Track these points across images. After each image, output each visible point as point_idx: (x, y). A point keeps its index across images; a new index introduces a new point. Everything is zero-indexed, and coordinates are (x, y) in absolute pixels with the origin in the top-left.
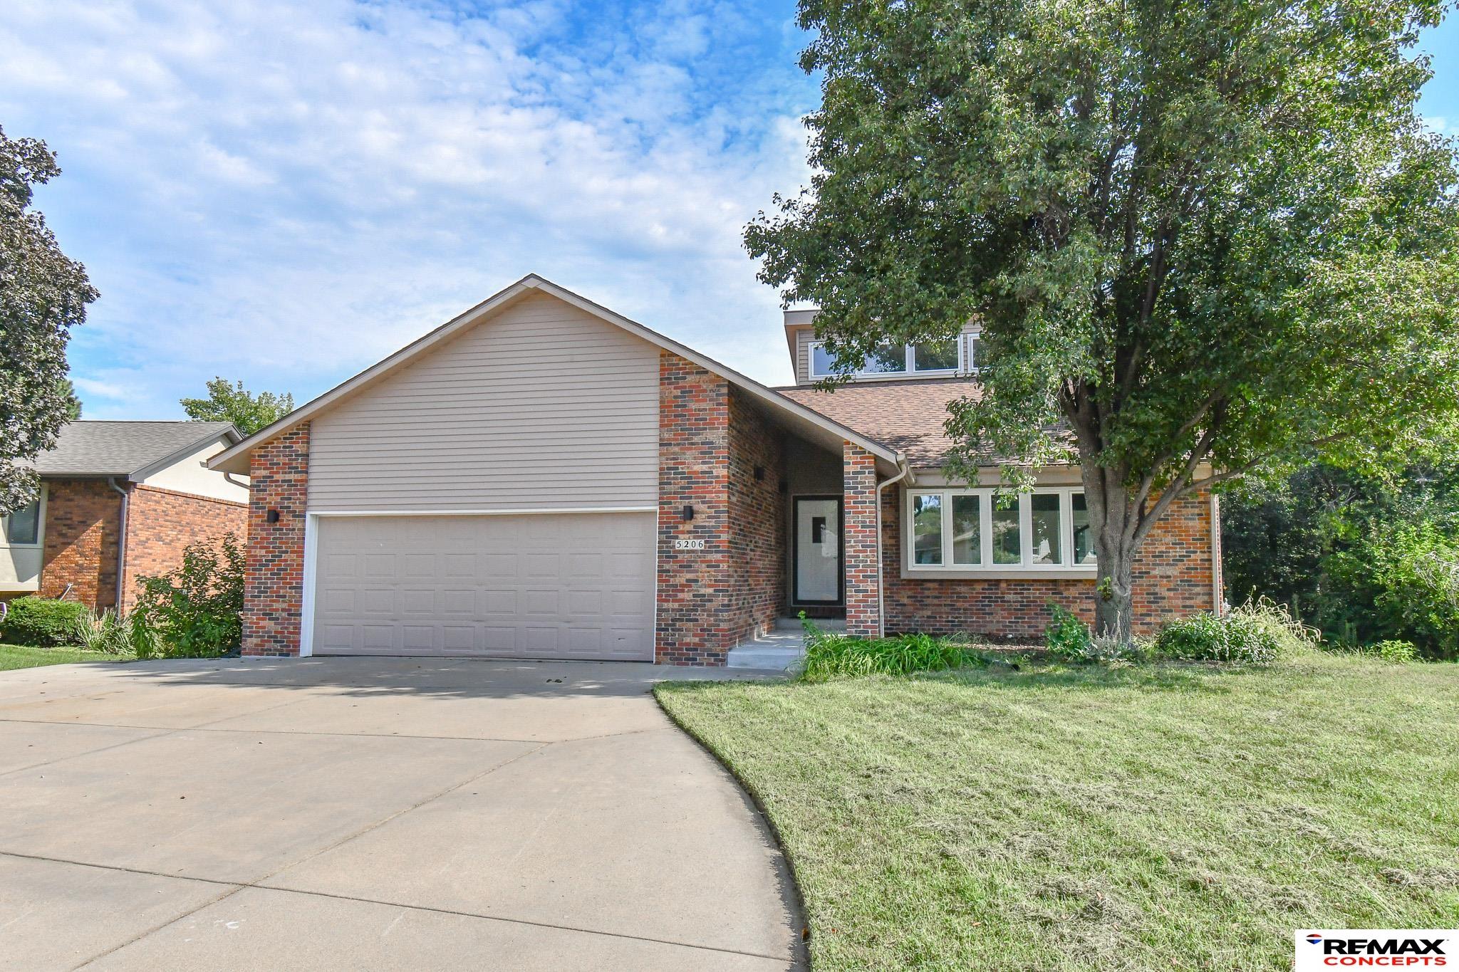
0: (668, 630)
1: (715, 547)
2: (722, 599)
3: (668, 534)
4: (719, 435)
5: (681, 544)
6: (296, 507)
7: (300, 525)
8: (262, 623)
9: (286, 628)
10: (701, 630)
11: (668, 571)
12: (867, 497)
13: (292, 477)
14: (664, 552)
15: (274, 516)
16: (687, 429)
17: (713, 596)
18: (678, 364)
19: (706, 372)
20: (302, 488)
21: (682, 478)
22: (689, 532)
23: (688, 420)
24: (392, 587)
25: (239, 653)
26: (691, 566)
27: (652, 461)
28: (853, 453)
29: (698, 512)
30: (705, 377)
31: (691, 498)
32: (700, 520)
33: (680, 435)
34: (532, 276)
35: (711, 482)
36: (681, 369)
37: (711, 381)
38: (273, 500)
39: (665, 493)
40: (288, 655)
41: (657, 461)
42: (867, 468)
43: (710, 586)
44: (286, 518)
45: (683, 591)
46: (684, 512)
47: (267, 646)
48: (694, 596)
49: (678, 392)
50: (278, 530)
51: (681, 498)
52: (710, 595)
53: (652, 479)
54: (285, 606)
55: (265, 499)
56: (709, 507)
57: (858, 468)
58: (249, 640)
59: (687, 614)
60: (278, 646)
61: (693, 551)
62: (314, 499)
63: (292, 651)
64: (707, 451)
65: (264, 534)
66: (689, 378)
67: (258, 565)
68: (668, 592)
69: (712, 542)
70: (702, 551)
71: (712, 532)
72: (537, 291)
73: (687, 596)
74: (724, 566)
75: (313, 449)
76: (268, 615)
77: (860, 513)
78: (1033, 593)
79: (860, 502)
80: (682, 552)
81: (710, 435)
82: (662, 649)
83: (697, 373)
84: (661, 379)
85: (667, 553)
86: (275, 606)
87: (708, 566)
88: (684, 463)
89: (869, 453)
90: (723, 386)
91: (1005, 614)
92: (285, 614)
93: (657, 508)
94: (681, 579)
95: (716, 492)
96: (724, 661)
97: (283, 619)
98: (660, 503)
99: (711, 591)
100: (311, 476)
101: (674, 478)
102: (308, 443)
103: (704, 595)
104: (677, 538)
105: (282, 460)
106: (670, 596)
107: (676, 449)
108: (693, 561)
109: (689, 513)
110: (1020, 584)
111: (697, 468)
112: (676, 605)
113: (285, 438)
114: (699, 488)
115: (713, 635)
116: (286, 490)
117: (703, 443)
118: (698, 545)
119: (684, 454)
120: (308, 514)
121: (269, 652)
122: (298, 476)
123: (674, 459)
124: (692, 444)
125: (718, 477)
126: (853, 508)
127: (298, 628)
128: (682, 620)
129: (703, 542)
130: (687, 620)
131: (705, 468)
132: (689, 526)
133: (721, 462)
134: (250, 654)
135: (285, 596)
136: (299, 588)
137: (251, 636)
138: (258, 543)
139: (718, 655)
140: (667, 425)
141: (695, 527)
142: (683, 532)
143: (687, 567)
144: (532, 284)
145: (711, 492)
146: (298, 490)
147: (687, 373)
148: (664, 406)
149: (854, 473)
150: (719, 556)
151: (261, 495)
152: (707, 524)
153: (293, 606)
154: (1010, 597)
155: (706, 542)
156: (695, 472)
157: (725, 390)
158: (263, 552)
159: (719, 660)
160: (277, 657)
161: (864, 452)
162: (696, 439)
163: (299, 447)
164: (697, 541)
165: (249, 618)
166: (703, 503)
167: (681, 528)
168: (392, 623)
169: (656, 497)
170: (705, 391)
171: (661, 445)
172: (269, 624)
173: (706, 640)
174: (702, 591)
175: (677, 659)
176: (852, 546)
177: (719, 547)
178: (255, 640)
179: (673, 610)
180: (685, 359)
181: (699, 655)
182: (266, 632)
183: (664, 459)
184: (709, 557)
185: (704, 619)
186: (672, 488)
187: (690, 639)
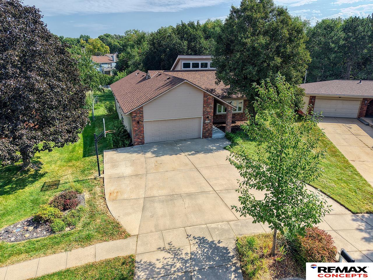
0: (204, 134)
3: (204, 120)
5: (206, 122)
6: (142, 120)
7: (143, 123)
9: (142, 140)
11: (204, 126)
13: (140, 115)
14: (204, 123)
15: (138, 122)
18: (207, 94)
19: (211, 96)
20: (142, 117)
21: (207, 112)
23: (208, 103)
24: (158, 131)
25: (133, 145)
27: (202, 109)
31: (208, 115)
33: (206, 105)
35: (211, 112)
38: (137, 119)
43: (210, 127)
44: (140, 122)
45: (206, 128)
47: (139, 144)
48: (208, 129)
49: (207, 99)
50: (139, 124)
53: (202, 113)
58: (135, 143)
60: (141, 143)
62: (144, 118)
63: (144, 144)
64: (211, 108)
65: (136, 125)
66: (208, 96)
67: (135, 131)
69: (211, 121)
75: (143, 110)
81: (211, 105)
82: (203, 136)
86: (140, 137)
88: (207, 110)
89: (232, 107)
92: (142, 138)
93: (203, 117)
95: (212, 114)
96: (212, 137)
100: (144, 114)
101: (205, 112)
105: (138, 112)
106: (204, 129)
109: (208, 117)
114: (209, 113)
115: (210, 134)
116: (140, 117)
118: (209, 122)
119: (207, 108)
120: (144, 121)
121: (140, 144)
122: (142, 115)
127: (144, 140)
130: (207, 132)
131: (210, 110)
134: (136, 145)
135: (141, 135)
136: (144, 134)
140: (204, 104)
141: (208, 119)
143: (207, 125)
144: (185, 81)
148: (204, 101)
149: (230, 110)
150: (212, 123)
151: (135, 118)
152: (210, 119)
157: (214, 98)
158: (136, 128)
159: (211, 137)
162: (209, 106)
163: (141, 110)
165: (134, 140)
166: (210, 115)
167: (206, 119)
168: (159, 137)
169: (203, 115)
170: (211, 99)
171: (203, 107)
172: (139, 140)
175: (205, 138)
178: (137, 143)
179: (205, 131)
181: (208, 137)
183: (204, 109)
184: (210, 123)
185: (209, 132)
186: (205, 114)
187: (207, 135)
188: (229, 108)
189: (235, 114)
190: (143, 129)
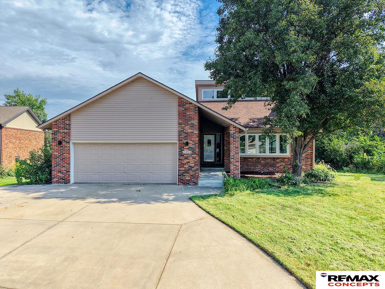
0: (181, 176)
1: (195, 153)
2: (196, 167)
3: (181, 149)
4: (196, 122)
5: (185, 152)
6: (67, 140)
7: (68, 145)
8: (58, 174)
9: (66, 176)
10: (191, 176)
11: (181, 159)
12: (237, 140)
13: (65, 131)
14: (180, 154)
15: (60, 143)
16: (186, 120)
17: (194, 166)
18: (184, 101)
19: (191, 103)
20: (68, 133)
21: (185, 134)
22: (187, 149)
23: (187, 117)
24: (98, 163)
25: (51, 183)
26: (188, 158)
27: (176, 128)
28: (233, 128)
29: (190, 143)
30: (191, 105)
31: (188, 139)
32: (190, 145)
33: (184, 121)
34: (140, 73)
35: (193, 135)
36: (184, 102)
37: (193, 106)
38: (59, 138)
39: (180, 138)
40: (67, 183)
41: (177, 129)
42: (237, 132)
43: (193, 164)
44: (64, 143)
45: (186, 165)
46: (186, 143)
47: (60, 181)
48: (189, 166)
49: (184, 109)
50: (62, 147)
51: (185, 139)
52: (193, 166)
53: (176, 134)
54: (65, 169)
55: (57, 137)
56: (193, 142)
57: (234, 132)
58: (54, 179)
59: (186, 171)
60: (63, 181)
61: (188, 154)
62: (72, 138)
63: (68, 182)
64: (192, 126)
65: (57, 148)
66: (187, 105)
67: (55, 157)
68: (181, 165)
69: (194, 152)
70: (191, 154)
71: (194, 149)
72: (141, 77)
73: (187, 166)
74: (197, 158)
75: (71, 123)
76: (60, 172)
77: (235, 144)
78: (268, 161)
79: (235, 141)
80: (185, 154)
81: (193, 122)
82: (180, 181)
83: (189, 104)
84: (179, 105)
85: (181, 155)
86: (62, 169)
87: (193, 158)
88: (186, 129)
89: (238, 127)
90: (196, 108)
91: (261, 166)
92: (65, 172)
93: (178, 142)
94: (185, 161)
95: (195, 138)
97: (65, 173)
98: (179, 141)
99: (193, 165)
100: (71, 131)
101: (183, 134)
102: (70, 121)
103: (192, 166)
104: (184, 150)
105: (62, 126)
106: (182, 166)
107: (183, 125)
108: (188, 157)
109: (187, 144)
110: (265, 159)
111: (189, 131)
112: (184, 169)
113: (62, 119)
114: (190, 136)
115: (194, 177)
116: (64, 135)
117: (191, 124)
118: (190, 152)
119: (186, 127)
120: (71, 142)
121: (61, 182)
122: (67, 131)
123: (183, 128)
124: (188, 124)
125: (195, 133)
126: (233, 143)
127: (69, 175)
128: (185, 173)
129: (191, 151)
130: (187, 173)
131: (192, 131)
132: (187, 147)
133: (196, 129)
134: (55, 183)
135: (65, 166)
136: (69, 164)
137: (55, 178)
138: (56, 151)
139: (196, 182)
140: (180, 119)
141: (189, 147)
142: (185, 149)
143: (187, 158)
144: (140, 75)
145: (193, 138)
146: (68, 135)
147: (186, 104)
148: (179, 114)
149: (233, 133)
150: (196, 155)
151: (56, 136)
152: (192, 147)
153: (68, 169)
154: (262, 162)
155: (192, 151)
156: (189, 132)
157: (197, 109)
158: (57, 153)
159: (196, 184)
160: (64, 184)
161: (236, 127)
162: (189, 123)
163: (67, 122)
164: (189, 151)
165: (54, 173)
166: (191, 141)
167: (185, 147)
168: (98, 174)
169: (178, 139)
170: (191, 109)
171: (179, 124)
172: (60, 175)
173: (192, 178)
174: (191, 165)
175: (184, 184)
176: (232, 153)
177: (196, 153)
178: (56, 179)
179: (183, 170)
180: (186, 100)
181: (190, 182)
182: (60, 177)
183: (180, 128)
184: (193, 156)
185: (191, 173)
186: (182, 136)
187: (188, 178)
188: (231, 128)
189: (274, 158)
190: (67, 155)
